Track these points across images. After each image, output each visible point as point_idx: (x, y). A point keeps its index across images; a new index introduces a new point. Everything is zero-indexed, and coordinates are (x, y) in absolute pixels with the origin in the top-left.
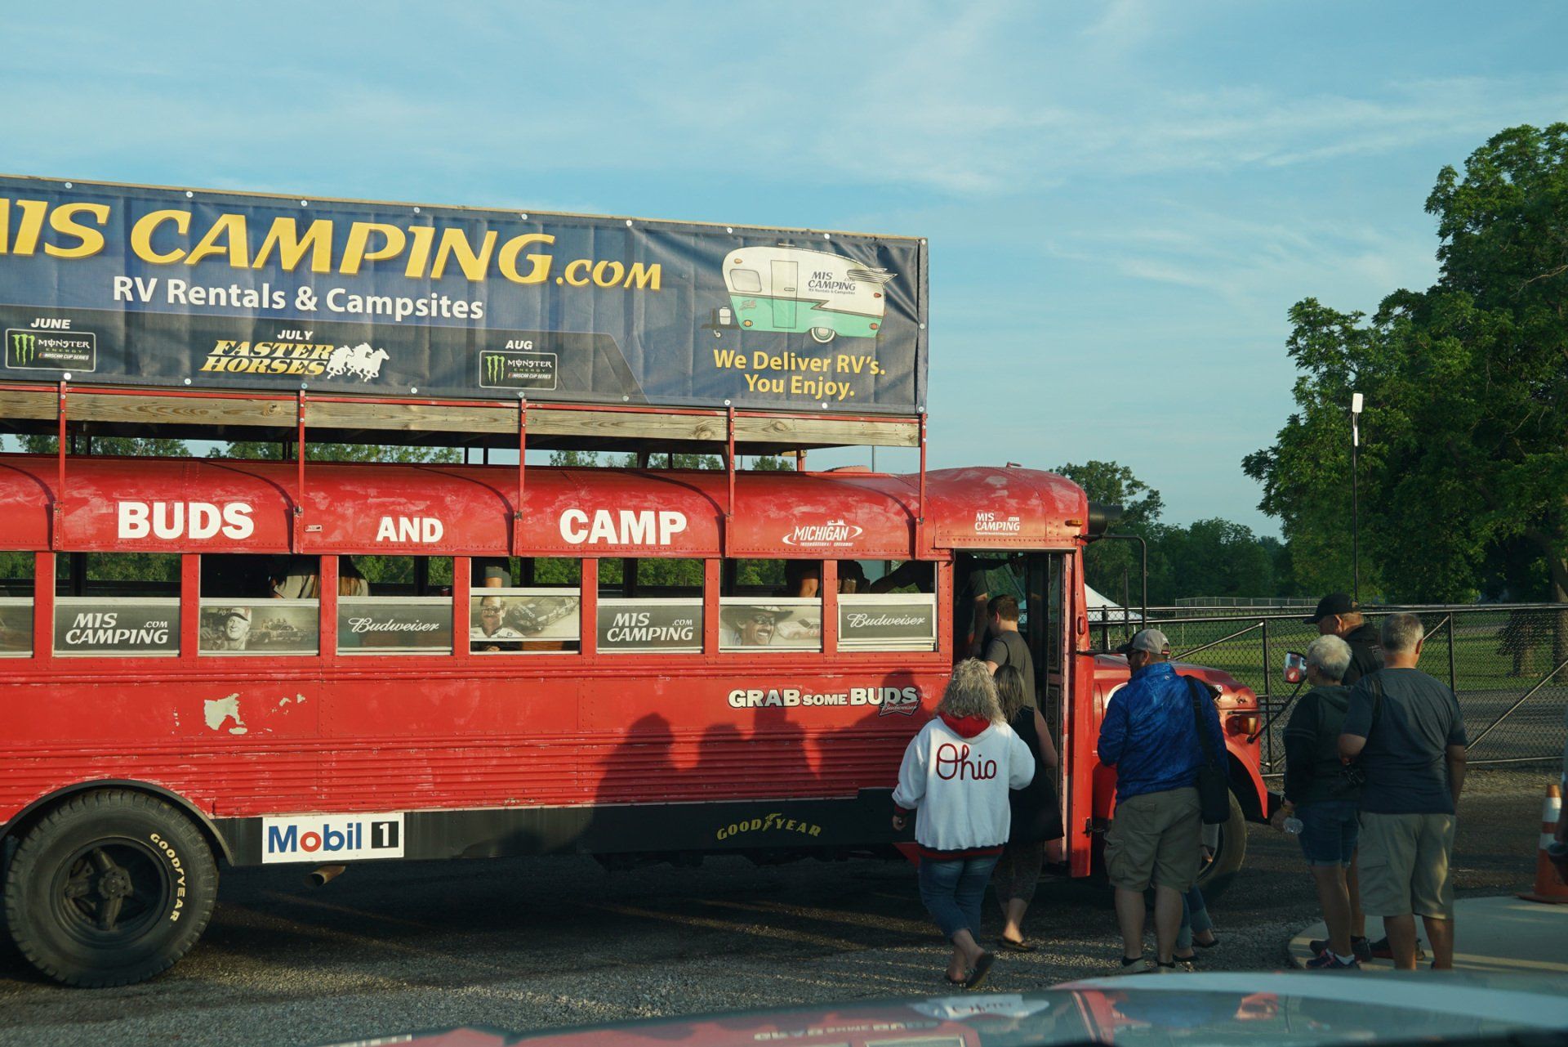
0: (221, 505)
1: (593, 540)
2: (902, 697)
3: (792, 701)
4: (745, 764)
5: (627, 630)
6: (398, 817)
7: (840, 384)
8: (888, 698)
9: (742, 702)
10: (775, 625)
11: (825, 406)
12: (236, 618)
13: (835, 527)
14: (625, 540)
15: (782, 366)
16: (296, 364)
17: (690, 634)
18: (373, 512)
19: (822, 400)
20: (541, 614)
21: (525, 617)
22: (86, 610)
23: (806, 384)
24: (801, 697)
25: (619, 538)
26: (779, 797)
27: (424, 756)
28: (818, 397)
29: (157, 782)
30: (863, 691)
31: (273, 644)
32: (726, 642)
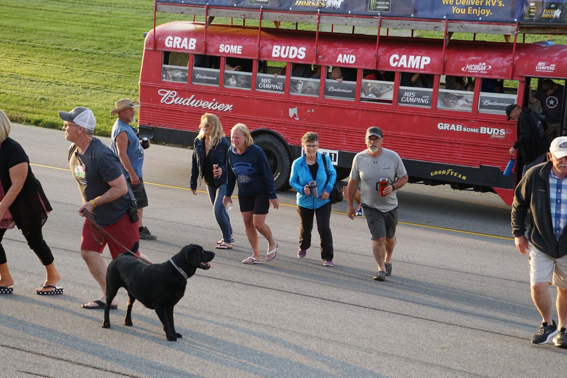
0: (298, 48)
1: (399, 66)
2: (500, 132)
3: (459, 129)
4: (442, 150)
5: (408, 98)
6: (337, 152)
7: (487, 10)
8: (494, 132)
9: (442, 128)
10: (457, 100)
11: (480, 19)
12: (299, 84)
13: (481, 65)
14: (409, 66)
15: (466, 3)
16: (318, 3)
17: (428, 101)
18: (337, 52)
19: (479, 17)
20: (381, 90)
21: (377, 90)
22: (264, 78)
23: (474, 10)
24: (462, 128)
25: (407, 65)
26: (451, 163)
27: (344, 133)
28: (478, 15)
29: (276, 131)
30: (485, 128)
31: (308, 93)
32: (440, 105)
